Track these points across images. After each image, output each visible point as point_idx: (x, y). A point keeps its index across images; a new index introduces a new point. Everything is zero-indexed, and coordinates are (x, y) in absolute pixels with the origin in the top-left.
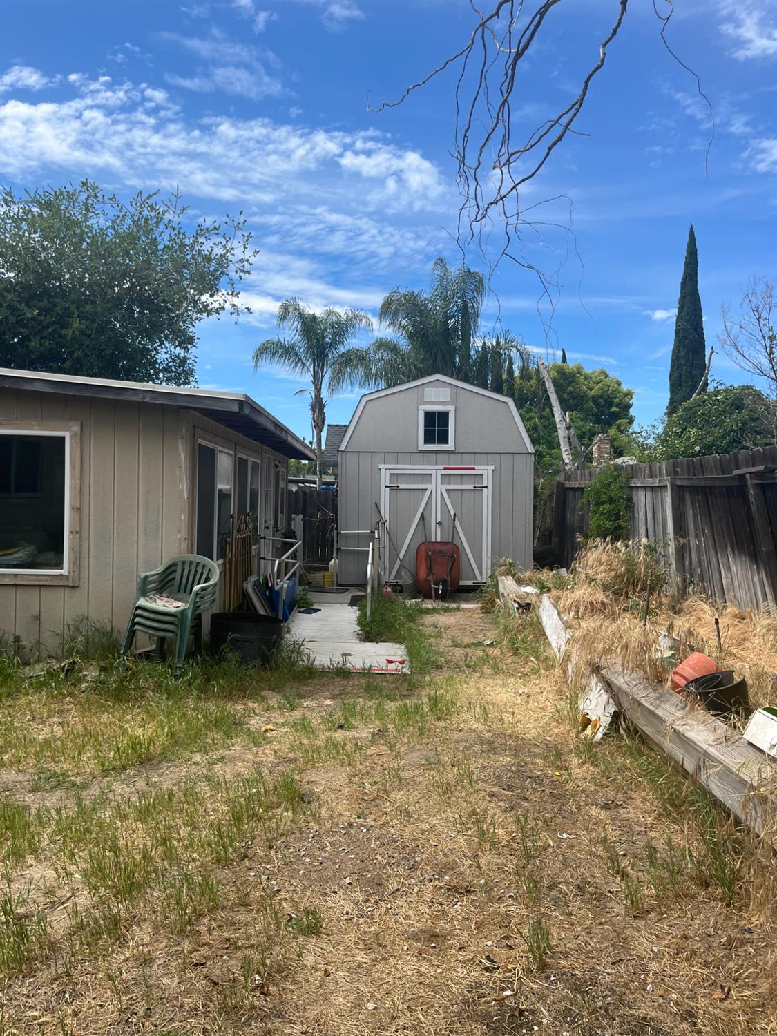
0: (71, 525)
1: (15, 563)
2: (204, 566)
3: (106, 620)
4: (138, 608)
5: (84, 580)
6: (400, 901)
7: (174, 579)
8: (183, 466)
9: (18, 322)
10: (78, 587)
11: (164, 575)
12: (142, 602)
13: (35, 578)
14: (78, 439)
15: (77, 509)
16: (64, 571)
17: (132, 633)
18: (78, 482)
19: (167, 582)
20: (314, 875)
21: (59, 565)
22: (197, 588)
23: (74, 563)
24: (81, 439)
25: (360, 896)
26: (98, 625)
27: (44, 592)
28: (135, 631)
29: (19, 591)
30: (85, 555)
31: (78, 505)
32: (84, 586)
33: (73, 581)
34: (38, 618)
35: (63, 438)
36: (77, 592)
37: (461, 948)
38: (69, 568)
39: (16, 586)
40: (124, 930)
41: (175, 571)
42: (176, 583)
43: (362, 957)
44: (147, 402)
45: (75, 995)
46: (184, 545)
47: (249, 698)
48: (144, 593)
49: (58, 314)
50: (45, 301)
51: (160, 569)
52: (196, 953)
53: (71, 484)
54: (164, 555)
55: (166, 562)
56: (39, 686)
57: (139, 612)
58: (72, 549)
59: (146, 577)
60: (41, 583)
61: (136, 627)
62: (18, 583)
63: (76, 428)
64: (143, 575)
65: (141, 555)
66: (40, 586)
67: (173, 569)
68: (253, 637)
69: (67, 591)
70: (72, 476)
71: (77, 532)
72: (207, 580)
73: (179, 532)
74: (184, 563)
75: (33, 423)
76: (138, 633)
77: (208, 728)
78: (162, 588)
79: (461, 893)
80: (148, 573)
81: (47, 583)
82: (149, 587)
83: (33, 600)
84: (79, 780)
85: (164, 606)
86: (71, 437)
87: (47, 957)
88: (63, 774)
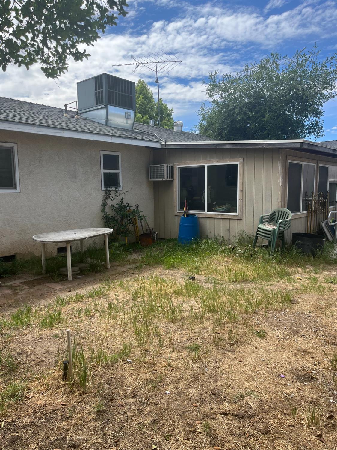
0: (240, 197)
1: (222, 210)
2: (286, 213)
3: (251, 233)
4: (258, 228)
5: (244, 217)
6: (302, 339)
7: (275, 218)
8: (280, 172)
9: (247, 118)
10: (242, 220)
11: (271, 216)
12: (261, 226)
13: (228, 216)
14: (242, 165)
15: (242, 191)
16: (237, 214)
17: (257, 237)
18: (242, 181)
19: (272, 219)
20: (274, 323)
21: (236, 212)
22: (280, 221)
23: (240, 211)
24: (243, 164)
25: (286, 333)
26: (248, 234)
27: (231, 221)
28: (258, 237)
29: (223, 220)
30: (244, 208)
31: (242, 189)
32: (244, 219)
33: (240, 218)
34: (229, 230)
35: (237, 164)
36: (241, 221)
37: (312, 357)
38: (239, 212)
39: (222, 219)
40: (204, 320)
41: (275, 215)
42: (276, 219)
43: (272, 348)
44: (264, 148)
45: (182, 330)
46: (280, 204)
47: (299, 267)
48: (262, 222)
49: (262, 112)
50: (257, 108)
51: (270, 213)
52: (219, 331)
53: (239, 181)
54: (272, 208)
55: (273, 211)
56: (222, 253)
57: (259, 229)
58: (240, 206)
59: (262, 217)
60: (230, 218)
61: (258, 235)
62: (223, 218)
63: (241, 160)
64: (261, 216)
65: (264, 208)
66: (230, 219)
67: (274, 214)
68: (308, 243)
69: (238, 221)
70: (240, 179)
71: (241, 200)
72: (287, 218)
73: (278, 199)
74: (279, 212)
75: (227, 160)
76: (259, 237)
77: (275, 274)
78: (271, 221)
79: (330, 344)
80: (263, 215)
81: (232, 218)
82: (264, 220)
83: (227, 224)
84: (221, 282)
85: (268, 228)
86: (240, 164)
87: (180, 320)
88: (217, 280)
